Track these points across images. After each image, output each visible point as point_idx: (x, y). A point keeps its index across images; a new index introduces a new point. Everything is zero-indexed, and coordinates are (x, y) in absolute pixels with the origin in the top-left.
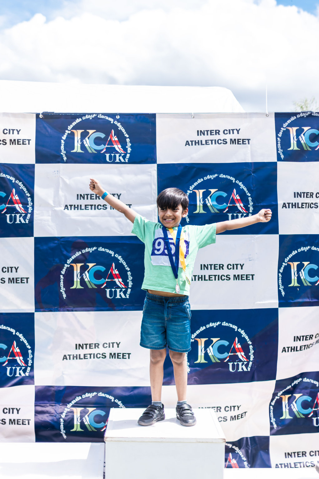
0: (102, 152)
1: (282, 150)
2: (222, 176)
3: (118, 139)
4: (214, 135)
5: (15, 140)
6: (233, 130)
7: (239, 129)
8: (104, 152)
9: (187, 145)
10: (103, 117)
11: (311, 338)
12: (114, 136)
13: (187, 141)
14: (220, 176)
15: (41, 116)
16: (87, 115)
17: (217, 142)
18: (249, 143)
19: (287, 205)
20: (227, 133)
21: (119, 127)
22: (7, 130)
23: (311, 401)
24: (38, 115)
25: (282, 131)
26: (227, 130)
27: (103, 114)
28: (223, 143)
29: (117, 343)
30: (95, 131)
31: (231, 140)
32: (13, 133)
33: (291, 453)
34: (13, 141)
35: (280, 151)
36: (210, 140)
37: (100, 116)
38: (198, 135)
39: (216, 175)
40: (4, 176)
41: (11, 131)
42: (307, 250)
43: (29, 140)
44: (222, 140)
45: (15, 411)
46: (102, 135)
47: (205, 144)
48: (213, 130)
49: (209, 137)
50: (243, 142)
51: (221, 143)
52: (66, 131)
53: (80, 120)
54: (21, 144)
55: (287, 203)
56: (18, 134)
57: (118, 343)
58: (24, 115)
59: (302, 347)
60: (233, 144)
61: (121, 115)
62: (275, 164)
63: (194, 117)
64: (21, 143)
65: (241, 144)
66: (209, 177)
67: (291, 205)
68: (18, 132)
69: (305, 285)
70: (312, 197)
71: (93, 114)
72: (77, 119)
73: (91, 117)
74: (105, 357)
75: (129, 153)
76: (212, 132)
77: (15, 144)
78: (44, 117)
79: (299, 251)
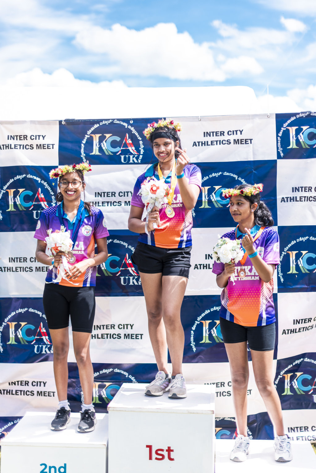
0: (118, 154)
1: (282, 149)
2: (226, 174)
3: (132, 141)
4: (219, 136)
5: (40, 145)
6: (236, 131)
7: (242, 130)
8: (119, 154)
9: (195, 146)
10: (118, 122)
11: (309, 321)
12: (129, 139)
13: (195, 142)
14: (224, 174)
15: (63, 123)
16: (104, 121)
17: (221, 142)
18: (251, 143)
19: (286, 199)
20: (231, 134)
21: (132, 131)
22: (34, 136)
23: (311, 379)
24: (60, 122)
25: (282, 131)
26: (231, 132)
27: (118, 120)
28: (227, 144)
29: (130, 325)
30: (112, 135)
31: (235, 140)
32: (39, 139)
33: (294, 428)
34: (39, 146)
35: (280, 149)
36: (215, 141)
37: (115, 121)
38: (204, 136)
39: (220, 173)
40: (31, 177)
41: (37, 137)
42: (305, 240)
43: (53, 145)
44: (226, 140)
45: (42, 384)
46: (118, 139)
47: (210, 144)
48: (219, 132)
49: (215, 138)
50: (246, 141)
51: (225, 143)
52: (86, 136)
53: (98, 125)
54: (46, 149)
55: (286, 198)
56: (43, 139)
57: (132, 325)
58: (48, 123)
59: (300, 329)
60: (236, 144)
61: (134, 120)
62: (275, 161)
63: (200, 120)
64: (46, 147)
65: (244, 144)
66: (213, 175)
67: (289, 199)
68: (44, 137)
69: (303, 272)
70: (311, 191)
71: (109, 120)
72: (95, 125)
73: (107, 122)
74: (120, 337)
75: (142, 155)
76: (217, 133)
77: (41, 149)
78: (66, 124)
79: (297, 241)
